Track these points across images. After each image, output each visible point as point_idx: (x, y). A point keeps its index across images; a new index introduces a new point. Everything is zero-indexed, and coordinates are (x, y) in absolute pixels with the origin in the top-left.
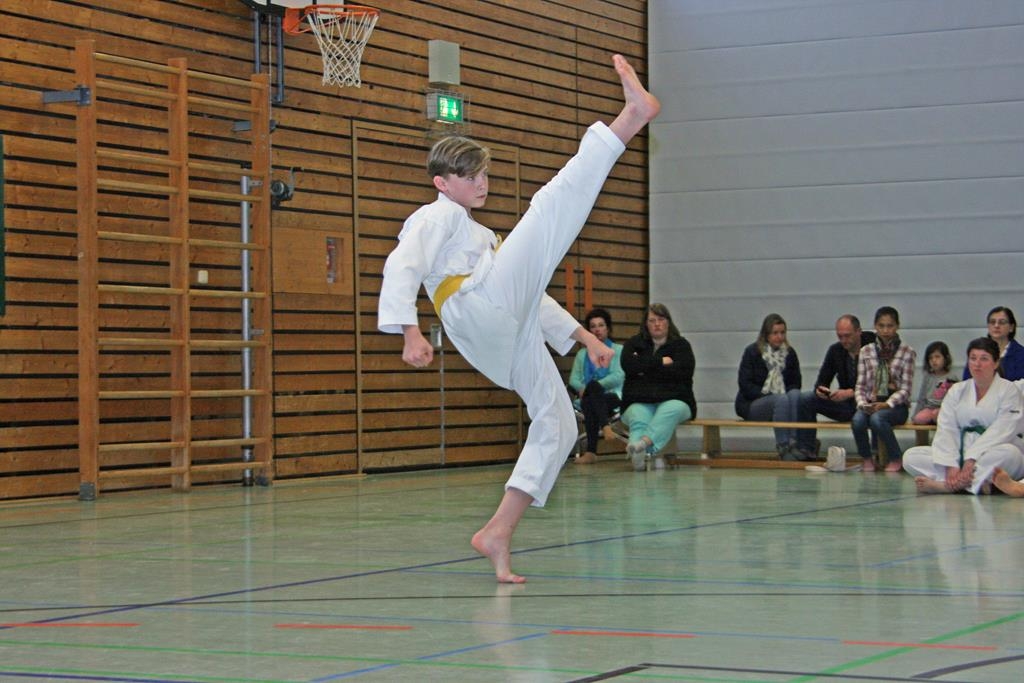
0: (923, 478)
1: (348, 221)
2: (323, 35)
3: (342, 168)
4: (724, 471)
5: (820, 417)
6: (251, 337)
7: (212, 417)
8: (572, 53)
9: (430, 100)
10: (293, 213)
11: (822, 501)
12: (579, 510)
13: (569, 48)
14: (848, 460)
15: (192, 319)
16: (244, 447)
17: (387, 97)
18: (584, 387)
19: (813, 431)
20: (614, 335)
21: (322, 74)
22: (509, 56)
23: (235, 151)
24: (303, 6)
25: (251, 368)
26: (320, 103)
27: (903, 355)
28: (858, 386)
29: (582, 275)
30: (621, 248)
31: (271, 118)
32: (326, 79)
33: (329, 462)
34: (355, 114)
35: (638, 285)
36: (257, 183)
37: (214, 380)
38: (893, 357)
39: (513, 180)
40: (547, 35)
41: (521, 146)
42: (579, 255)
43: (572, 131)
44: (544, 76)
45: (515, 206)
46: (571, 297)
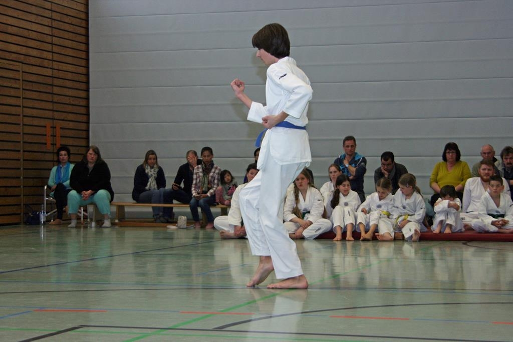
0: (224, 231)
4: (126, 228)
5: (175, 201)
8: (50, 16)
11: (175, 242)
12: (52, 249)
13: (48, 14)
14: (187, 223)
18: (56, 186)
19: (172, 208)
20: (71, 160)
22: (17, 17)
27: (215, 171)
28: (193, 186)
29: (55, 129)
30: (75, 115)
35: (84, 134)
38: (210, 172)
39: (19, 80)
40: (36, 6)
41: (23, 63)
42: (53, 119)
43: (49, 56)
44: (35, 27)
45: (20, 93)
46: (49, 140)
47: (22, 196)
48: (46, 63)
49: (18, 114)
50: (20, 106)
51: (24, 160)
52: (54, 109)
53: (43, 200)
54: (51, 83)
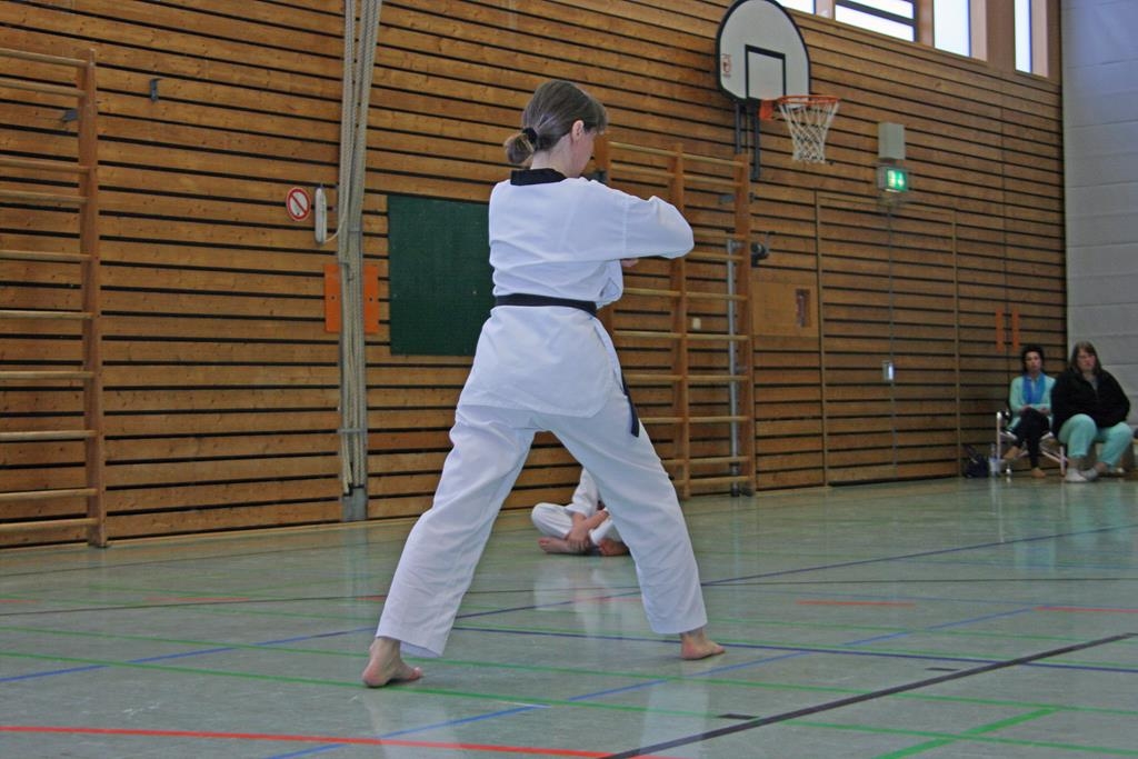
1: (814, 275)
2: (793, 122)
3: (809, 231)
6: (737, 373)
7: (704, 440)
8: (998, 130)
9: (880, 174)
10: (769, 270)
13: (996, 127)
15: (689, 358)
16: (732, 464)
17: (845, 171)
21: (791, 154)
22: (944, 132)
23: (721, 220)
24: (775, 98)
25: (736, 398)
26: (790, 178)
29: (1010, 318)
30: (1041, 294)
31: (750, 191)
32: (795, 157)
33: (801, 477)
34: (818, 186)
35: (1059, 328)
36: (739, 245)
37: (705, 409)
39: (951, 238)
40: (977, 115)
41: (957, 210)
42: (1007, 301)
43: (999, 196)
44: (974, 150)
45: (952, 260)
46: (1000, 337)
47: (959, 432)
48: (994, 209)
49: (950, 294)
50: (952, 282)
51: (961, 370)
52: (1010, 284)
53: (995, 438)
54: (1002, 242)
